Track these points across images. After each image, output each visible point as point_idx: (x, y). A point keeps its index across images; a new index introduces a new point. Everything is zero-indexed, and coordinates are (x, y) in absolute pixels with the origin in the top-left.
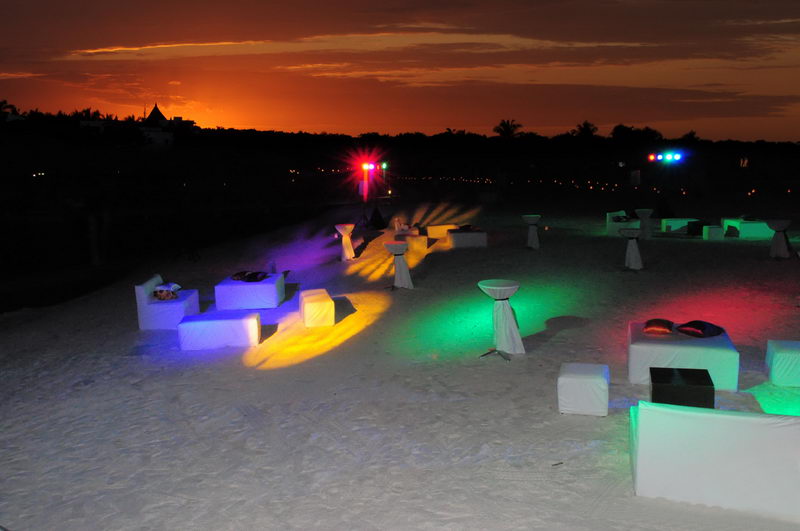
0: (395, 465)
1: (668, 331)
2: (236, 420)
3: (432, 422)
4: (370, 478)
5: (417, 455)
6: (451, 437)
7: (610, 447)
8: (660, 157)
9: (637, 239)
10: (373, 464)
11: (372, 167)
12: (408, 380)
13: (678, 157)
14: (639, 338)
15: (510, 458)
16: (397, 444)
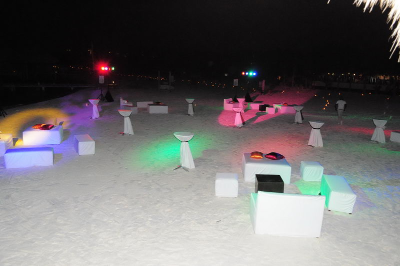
0: (141, 226)
1: (261, 157)
2: (48, 207)
3: (156, 204)
4: (129, 234)
5: (150, 221)
6: (166, 211)
7: (241, 212)
8: (247, 74)
9: (240, 113)
10: (129, 227)
11: (106, 69)
12: (140, 182)
13: (255, 74)
14: (249, 160)
15: (197, 220)
16: (140, 216)
